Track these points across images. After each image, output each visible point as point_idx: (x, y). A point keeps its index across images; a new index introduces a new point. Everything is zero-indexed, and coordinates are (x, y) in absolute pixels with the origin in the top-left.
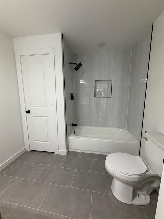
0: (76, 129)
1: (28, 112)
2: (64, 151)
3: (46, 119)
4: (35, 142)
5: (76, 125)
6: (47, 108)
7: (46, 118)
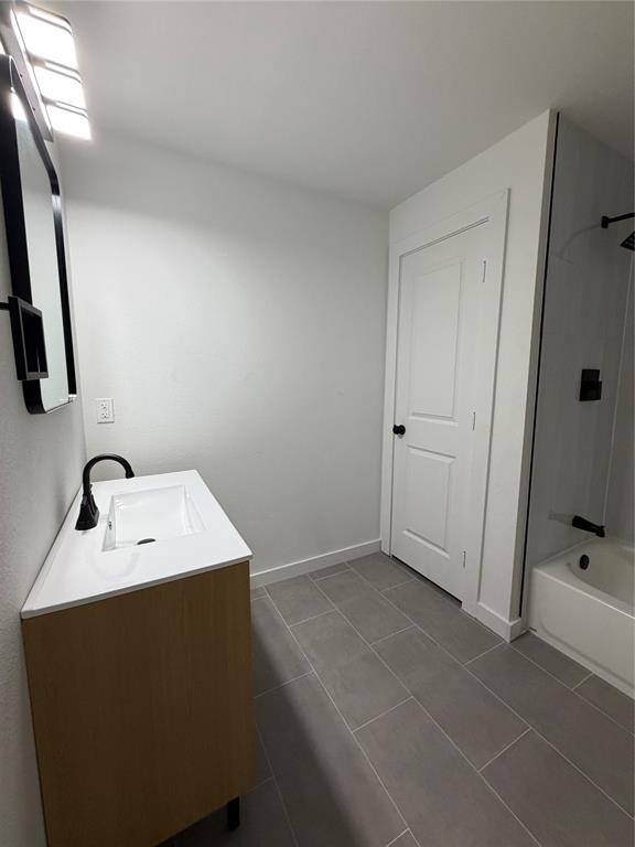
0: (597, 550)
1: (399, 430)
2: (504, 619)
3: (450, 464)
4: (405, 532)
5: (600, 532)
6: (456, 424)
7: (449, 460)
